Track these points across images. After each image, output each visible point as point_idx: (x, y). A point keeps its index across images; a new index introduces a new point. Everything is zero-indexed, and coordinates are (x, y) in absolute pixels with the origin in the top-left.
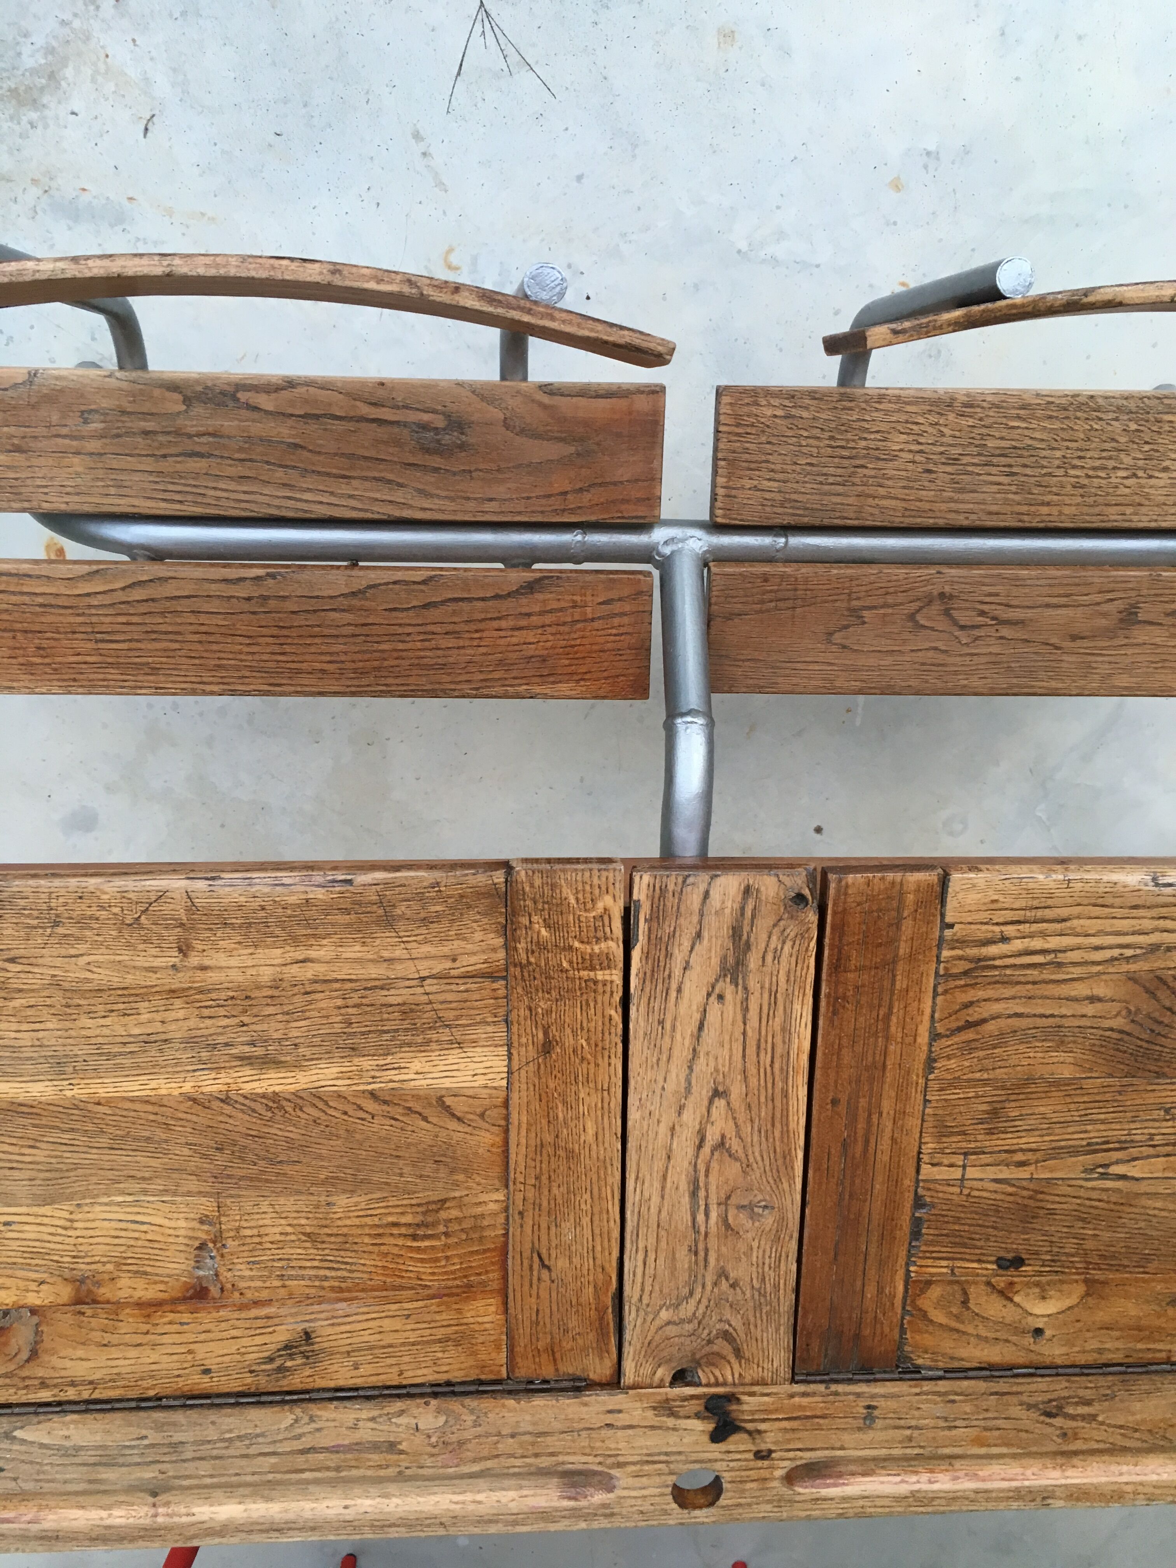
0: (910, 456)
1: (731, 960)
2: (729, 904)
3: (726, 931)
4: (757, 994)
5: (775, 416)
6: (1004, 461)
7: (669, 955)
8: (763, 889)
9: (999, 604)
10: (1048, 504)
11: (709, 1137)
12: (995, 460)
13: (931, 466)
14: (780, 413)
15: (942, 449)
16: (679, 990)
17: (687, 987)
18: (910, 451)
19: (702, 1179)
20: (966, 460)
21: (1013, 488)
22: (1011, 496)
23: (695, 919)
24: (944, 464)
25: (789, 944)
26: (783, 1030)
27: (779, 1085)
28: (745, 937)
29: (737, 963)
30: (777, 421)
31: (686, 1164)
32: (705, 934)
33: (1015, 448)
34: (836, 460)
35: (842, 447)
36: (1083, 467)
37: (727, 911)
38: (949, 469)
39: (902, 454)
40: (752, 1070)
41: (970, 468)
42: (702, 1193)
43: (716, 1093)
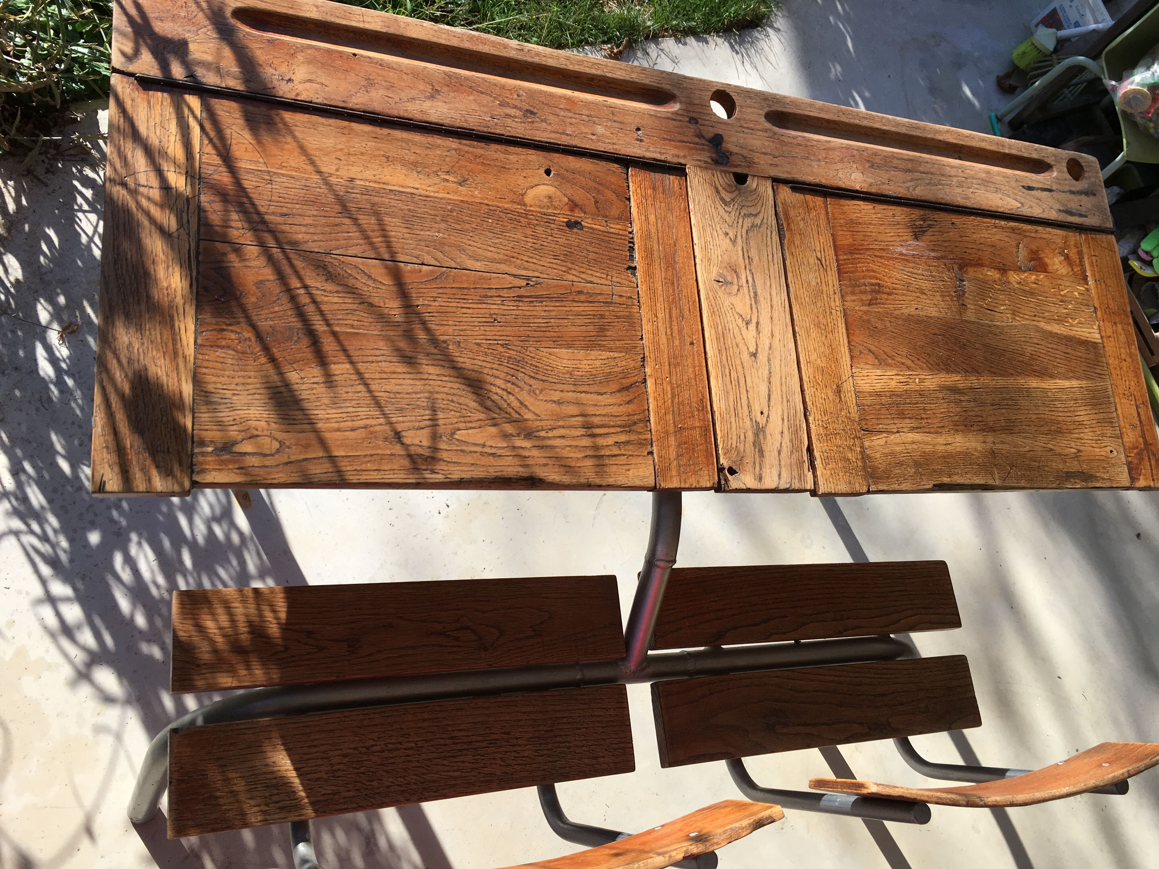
0: (520, 742)
1: (761, 437)
2: (768, 471)
3: (767, 454)
4: (745, 415)
5: (603, 757)
6: (459, 747)
7: (791, 441)
8: (753, 480)
9: (446, 646)
10: (424, 720)
11: (754, 328)
12: (465, 746)
13: (505, 736)
14: (601, 760)
15: (500, 750)
16: (783, 419)
17: (780, 422)
18: (520, 745)
19: (753, 303)
20: (484, 744)
21: (450, 729)
22: (450, 723)
23: (783, 463)
24: (498, 740)
25: (734, 445)
26: (728, 392)
27: (724, 358)
28: (757, 450)
29: (757, 434)
30: (601, 755)
31: (763, 314)
32: (776, 453)
33: (454, 757)
34: (563, 734)
35: (562, 742)
36: (405, 749)
37: (768, 467)
38: (494, 736)
39: (526, 743)
40: (739, 368)
41: (480, 738)
42: (752, 294)
43: (754, 355)
